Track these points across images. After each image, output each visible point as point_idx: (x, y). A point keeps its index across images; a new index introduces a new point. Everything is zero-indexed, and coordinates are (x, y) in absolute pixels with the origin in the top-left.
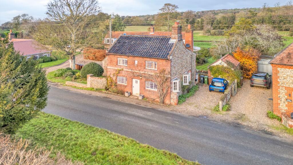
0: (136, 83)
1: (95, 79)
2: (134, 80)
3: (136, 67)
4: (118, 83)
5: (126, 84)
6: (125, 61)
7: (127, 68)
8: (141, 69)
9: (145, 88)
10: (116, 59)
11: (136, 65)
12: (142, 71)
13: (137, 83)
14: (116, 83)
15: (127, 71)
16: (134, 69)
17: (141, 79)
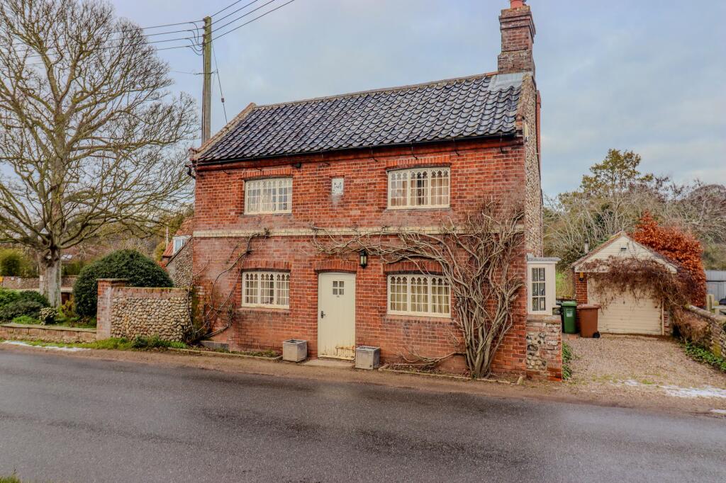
0: (335, 292)
1: (137, 296)
2: (326, 281)
3: (341, 210)
4: (244, 304)
5: (287, 307)
6: (278, 195)
7: (292, 225)
8: (362, 217)
9: (383, 312)
10: (235, 188)
11: (335, 202)
12: (370, 224)
13: (341, 292)
14: (236, 304)
15: (291, 238)
16: (329, 221)
17: (364, 266)
